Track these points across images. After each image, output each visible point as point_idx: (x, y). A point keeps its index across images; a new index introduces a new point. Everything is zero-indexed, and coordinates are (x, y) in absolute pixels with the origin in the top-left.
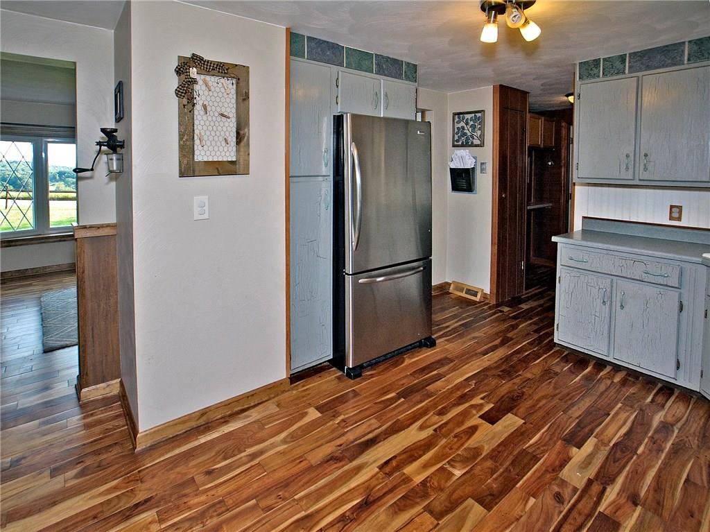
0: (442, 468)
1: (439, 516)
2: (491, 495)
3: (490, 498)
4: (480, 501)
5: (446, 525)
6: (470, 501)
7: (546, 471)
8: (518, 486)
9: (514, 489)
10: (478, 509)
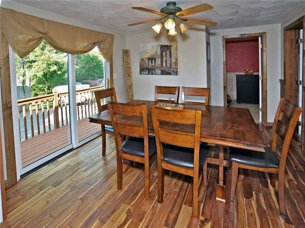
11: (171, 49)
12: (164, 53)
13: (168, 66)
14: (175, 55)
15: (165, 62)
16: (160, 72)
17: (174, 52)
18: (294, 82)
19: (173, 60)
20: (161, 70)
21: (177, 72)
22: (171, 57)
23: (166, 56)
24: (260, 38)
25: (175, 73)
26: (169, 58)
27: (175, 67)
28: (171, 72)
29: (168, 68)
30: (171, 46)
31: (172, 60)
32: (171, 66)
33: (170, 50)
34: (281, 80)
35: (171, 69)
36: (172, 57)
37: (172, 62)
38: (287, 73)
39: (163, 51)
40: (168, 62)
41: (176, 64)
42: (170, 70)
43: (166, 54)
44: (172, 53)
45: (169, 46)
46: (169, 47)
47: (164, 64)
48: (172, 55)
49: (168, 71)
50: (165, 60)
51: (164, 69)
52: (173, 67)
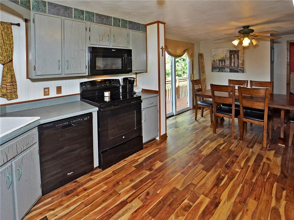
0: (194, 203)
1: (191, 184)
2: (173, 193)
3: (174, 192)
4: (177, 190)
5: (188, 182)
6: (181, 190)
7: (147, 206)
8: (162, 197)
9: (163, 196)
10: (178, 187)
12: (233, 56)
13: (236, 65)
14: (242, 58)
16: (229, 70)
17: (242, 55)
23: (234, 59)
26: (237, 60)
27: (242, 66)
28: (238, 70)
29: (236, 67)
30: (239, 51)
31: (239, 61)
32: (238, 66)
33: (238, 54)
35: (239, 68)
36: (239, 59)
37: (239, 63)
40: (235, 63)
41: (243, 64)
43: (234, 57)
44: (239, 56)
45: (237, 51)
47: (232, 65)
48: (239, 58)
49: (235, 69)
50: (233, 61)
51: (233, 68)
52: (240, 66)
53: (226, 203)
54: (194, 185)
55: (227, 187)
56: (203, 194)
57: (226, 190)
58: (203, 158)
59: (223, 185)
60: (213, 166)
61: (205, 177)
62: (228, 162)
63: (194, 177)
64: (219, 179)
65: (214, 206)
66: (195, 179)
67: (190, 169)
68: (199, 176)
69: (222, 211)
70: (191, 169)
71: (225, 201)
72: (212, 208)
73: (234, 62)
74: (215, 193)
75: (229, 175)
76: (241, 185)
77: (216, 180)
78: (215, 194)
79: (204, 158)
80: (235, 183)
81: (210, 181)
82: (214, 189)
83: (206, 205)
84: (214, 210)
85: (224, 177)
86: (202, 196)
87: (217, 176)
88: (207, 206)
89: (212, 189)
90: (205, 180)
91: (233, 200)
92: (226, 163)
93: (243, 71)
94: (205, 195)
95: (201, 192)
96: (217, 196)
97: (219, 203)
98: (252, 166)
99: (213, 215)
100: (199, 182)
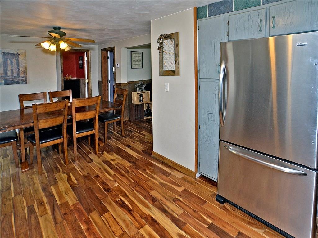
11: (18, 57)
12: (9, 61)
13: (15, 75)
14: (24, 64)
15: (10, 71)
16: (4, 81)
17: (23, 60)
18: (106, 82)
19: (22, 69)
20: (4, 79)
21: (26, 80)
22: (18, 65)
23: (11, 65)
24: (86, 53)
25: (24, 81)
26: (17, 67)
27: (24, 75)
28: (19, 81)
29: (15, 77)
30: (19, 55)
31: (20, 69)
32: (18, 74)
33: (17, 59)
34: (99, 81)
35: (20, 78)
36: (20, 66)
37: (20, 71)
38: (103, 77)
39: (7, 59)
40: (14, 71)
41: (25, 72)
42: (18, 79)
43: (12, 62)
44: (20, 62)
45: (16, 54)
46: (16, 56)
47: (9, 73)
48: (20, 64)
49: (14, 80)
50: (11, 68)
51: (10, 79)
52: (21, 76)
53: (153, 212)
54: (123, 234)
55: (134, 203)
56: (139, 229)
57: (138, 205)
58: (80, 206)
59: (131, 205)
60: (101, 203)
61: (115, 217)
62: (102, 187)
63: (110, 231)
64: (122, 205)
65: (156, 224)
66: (114, 230)
67: (93, 231)
68: (111, 223)
69: (162, 219)
70: (94, 228)
71: (151, 212)
72: (157, 226)
73: (12, 70)
74: (139, 216)
75: (120, 194)
76: (135, 191)
77: (123, 209)
78: (141, 217)
79: (82, 206)
80: (131, 195)
81: (122, 215)
82: (134, 215)
83: (153, 231)
84: (160, 225)
85: (121, 200)
86: (142, 231)
87: (118, 205)
88: (155, 231)
89: (134, 217)
90: (120, 220)
91: (150, 205)
92: (103, 189)
93: (26, 82)
94: (141, 228)
95: (136, 230)
96: (144, 217)
97: (152, 217)
98: (115, 173)
99: (166, 229)
100: (119, 227)
